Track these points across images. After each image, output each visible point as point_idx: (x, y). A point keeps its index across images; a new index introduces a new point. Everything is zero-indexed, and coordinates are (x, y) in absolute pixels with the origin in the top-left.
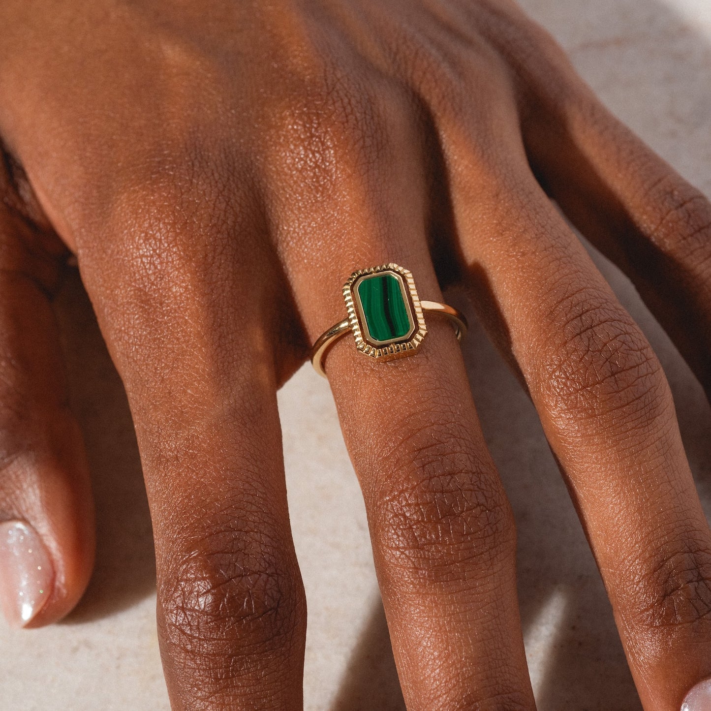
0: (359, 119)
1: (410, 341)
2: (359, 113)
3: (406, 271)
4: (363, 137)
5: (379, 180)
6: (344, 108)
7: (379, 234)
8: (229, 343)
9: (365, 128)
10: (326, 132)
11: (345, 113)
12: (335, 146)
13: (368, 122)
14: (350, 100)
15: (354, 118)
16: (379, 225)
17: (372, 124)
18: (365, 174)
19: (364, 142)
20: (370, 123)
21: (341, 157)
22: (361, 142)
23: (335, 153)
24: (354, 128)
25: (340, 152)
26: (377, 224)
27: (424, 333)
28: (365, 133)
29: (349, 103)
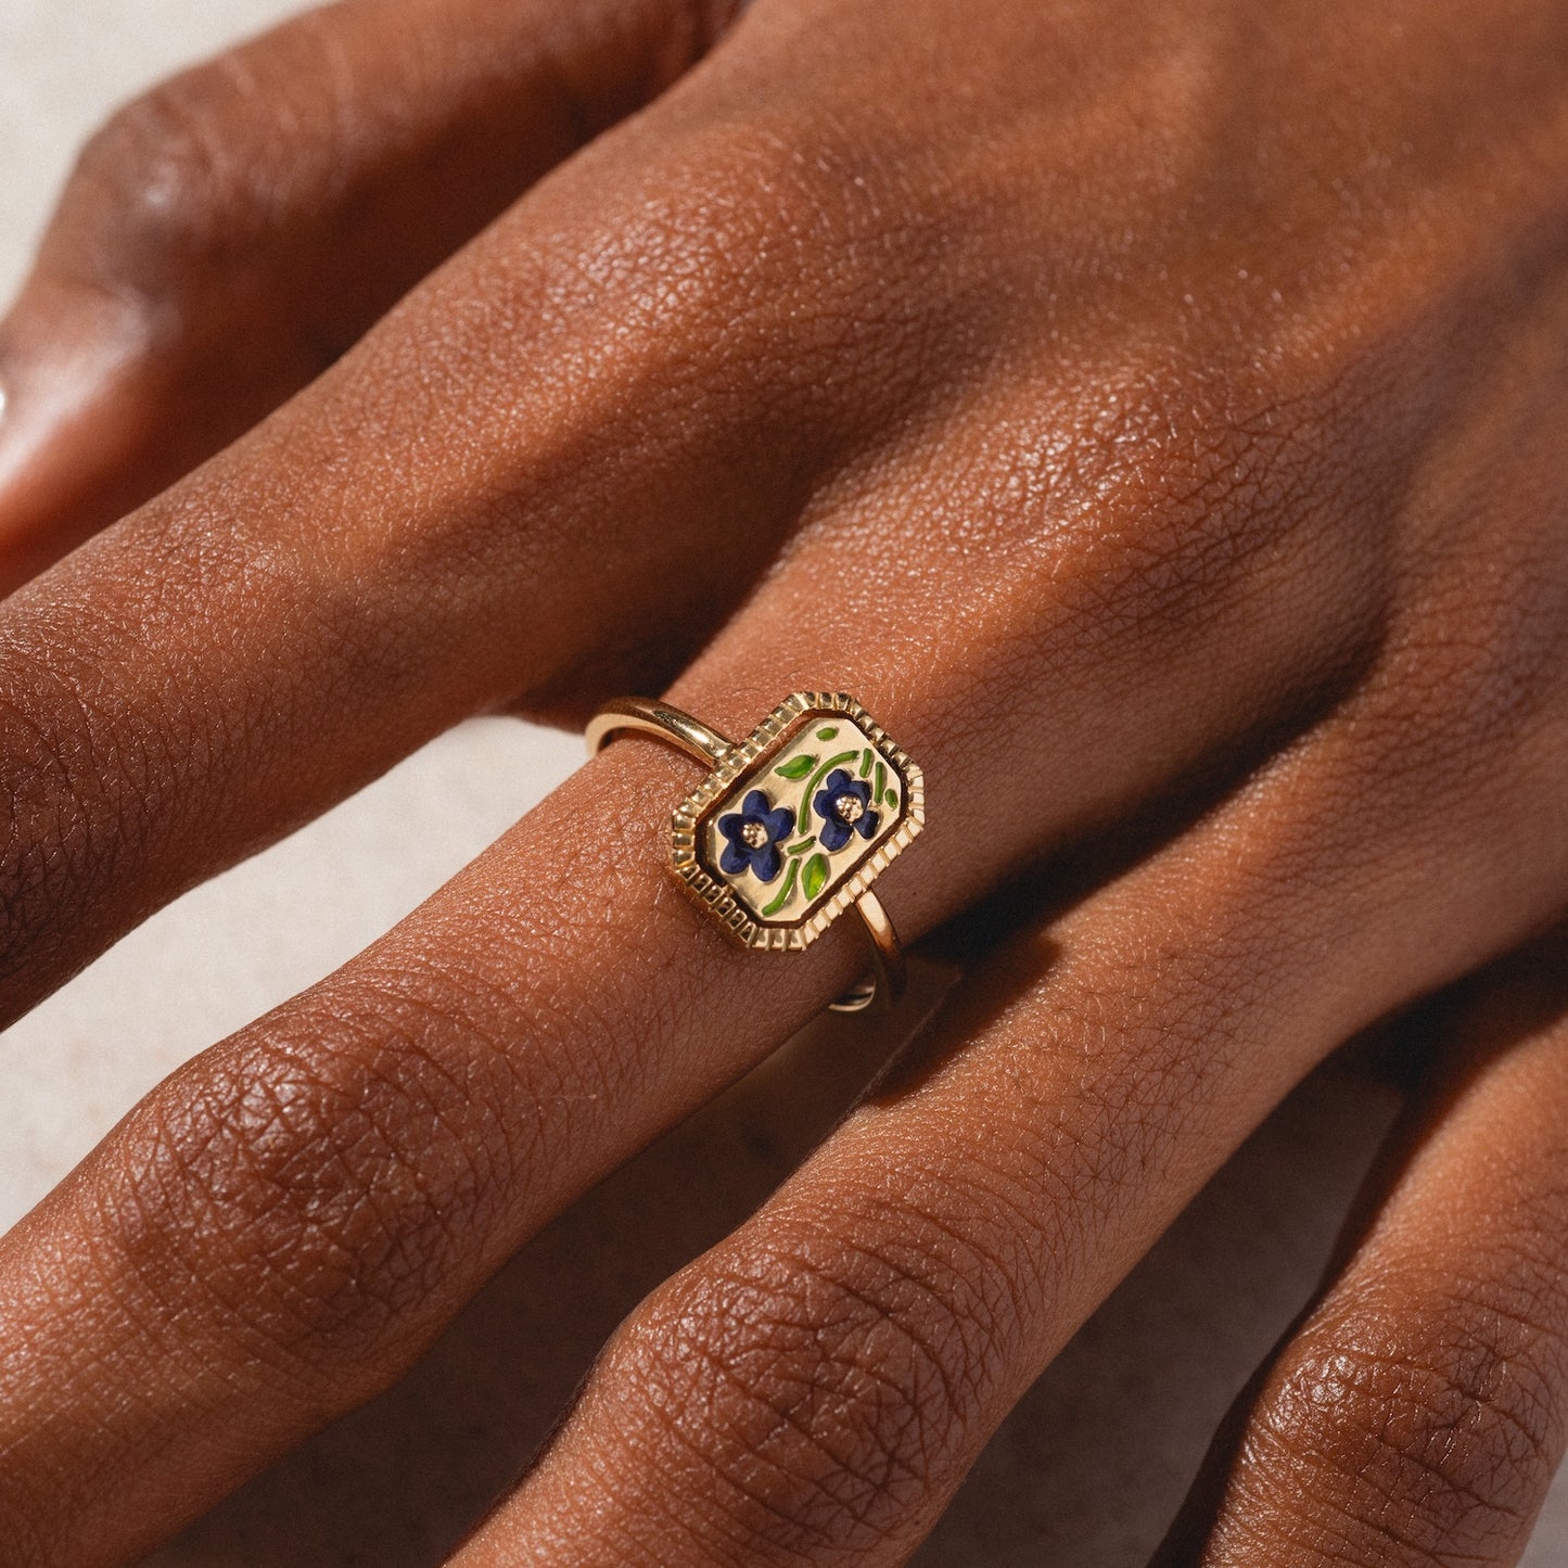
0: (1206, 526)
1: (758, 926)
2: (1224, 518)
3: (920, 815)
4: (1165, 558)
5: (1082, 652)
6: (1214, 478)
7: (935, 717)
8: (514, 522)
9: (1191, 552)
10: (1127, 467)
11: (1202, 488)
12: (1103, 504)
13: (1213, 553)
14: (1243, 483)
15: (1203, 513)
16: (958, 706)
17: (1219, 565)
18: (1072, 607)
19: (1154, 566)
20: (1215, 559)
21: (1084, 532)
22: (1148, 561)
23: (1085, 515)
24: (1172, 525)
25: (1093, 524)
26: (958, 698)
27: (798, 944)
28: (1179, 558)
29: (1235, 486)
